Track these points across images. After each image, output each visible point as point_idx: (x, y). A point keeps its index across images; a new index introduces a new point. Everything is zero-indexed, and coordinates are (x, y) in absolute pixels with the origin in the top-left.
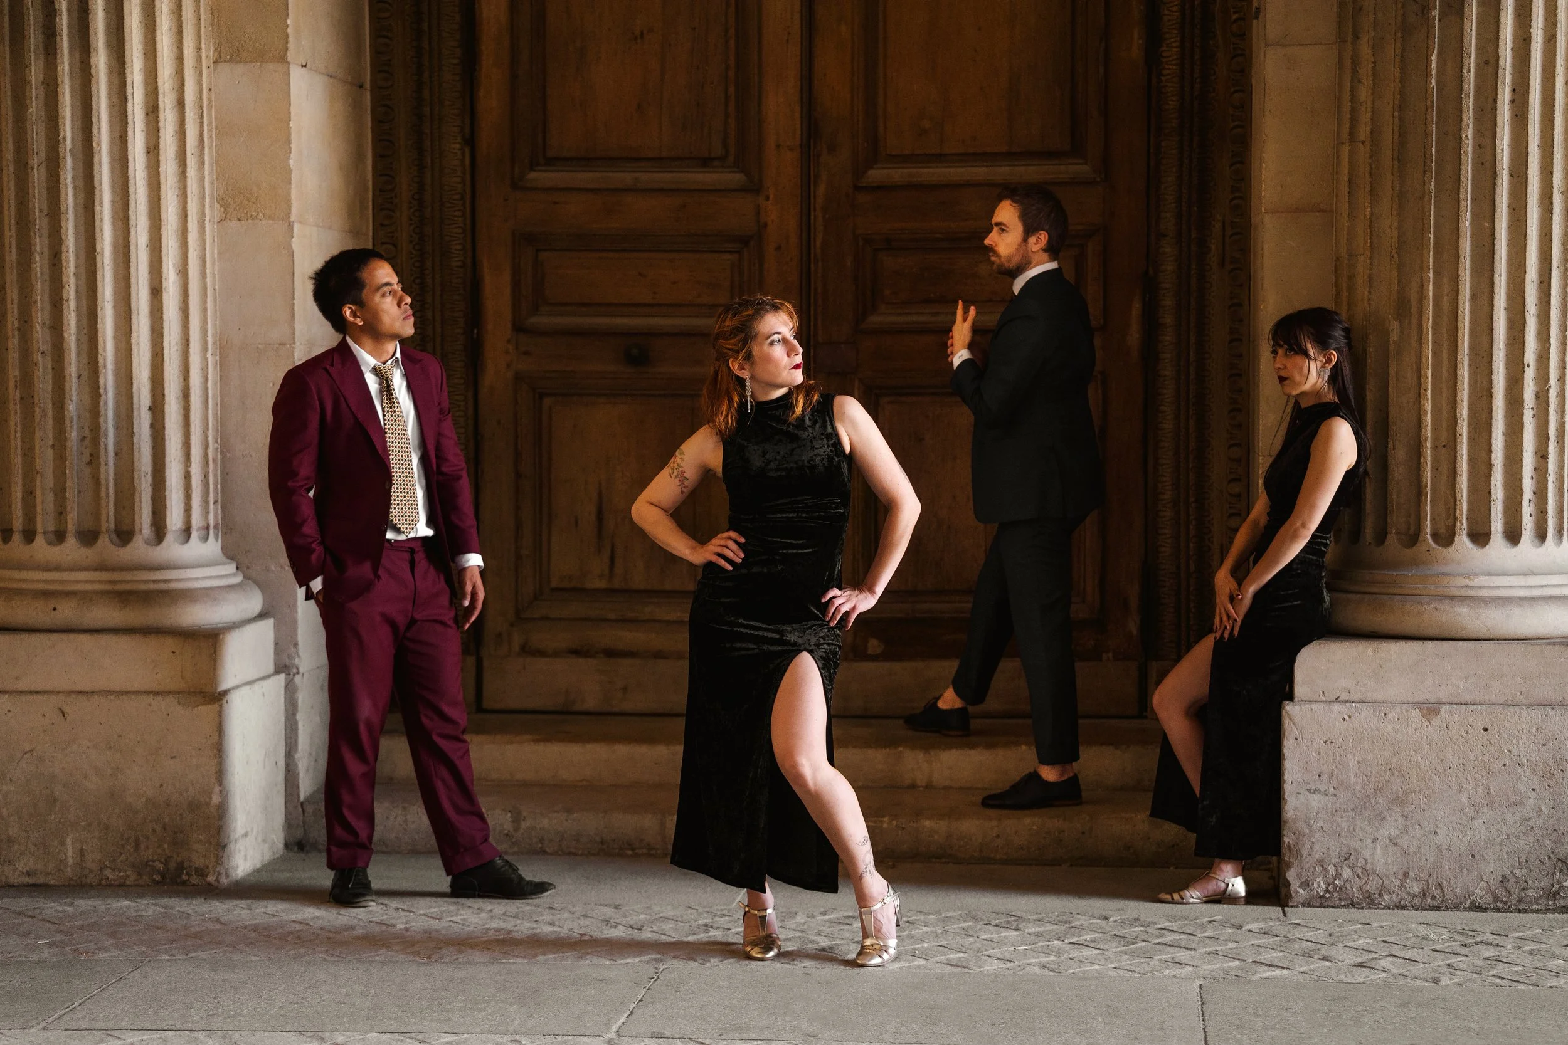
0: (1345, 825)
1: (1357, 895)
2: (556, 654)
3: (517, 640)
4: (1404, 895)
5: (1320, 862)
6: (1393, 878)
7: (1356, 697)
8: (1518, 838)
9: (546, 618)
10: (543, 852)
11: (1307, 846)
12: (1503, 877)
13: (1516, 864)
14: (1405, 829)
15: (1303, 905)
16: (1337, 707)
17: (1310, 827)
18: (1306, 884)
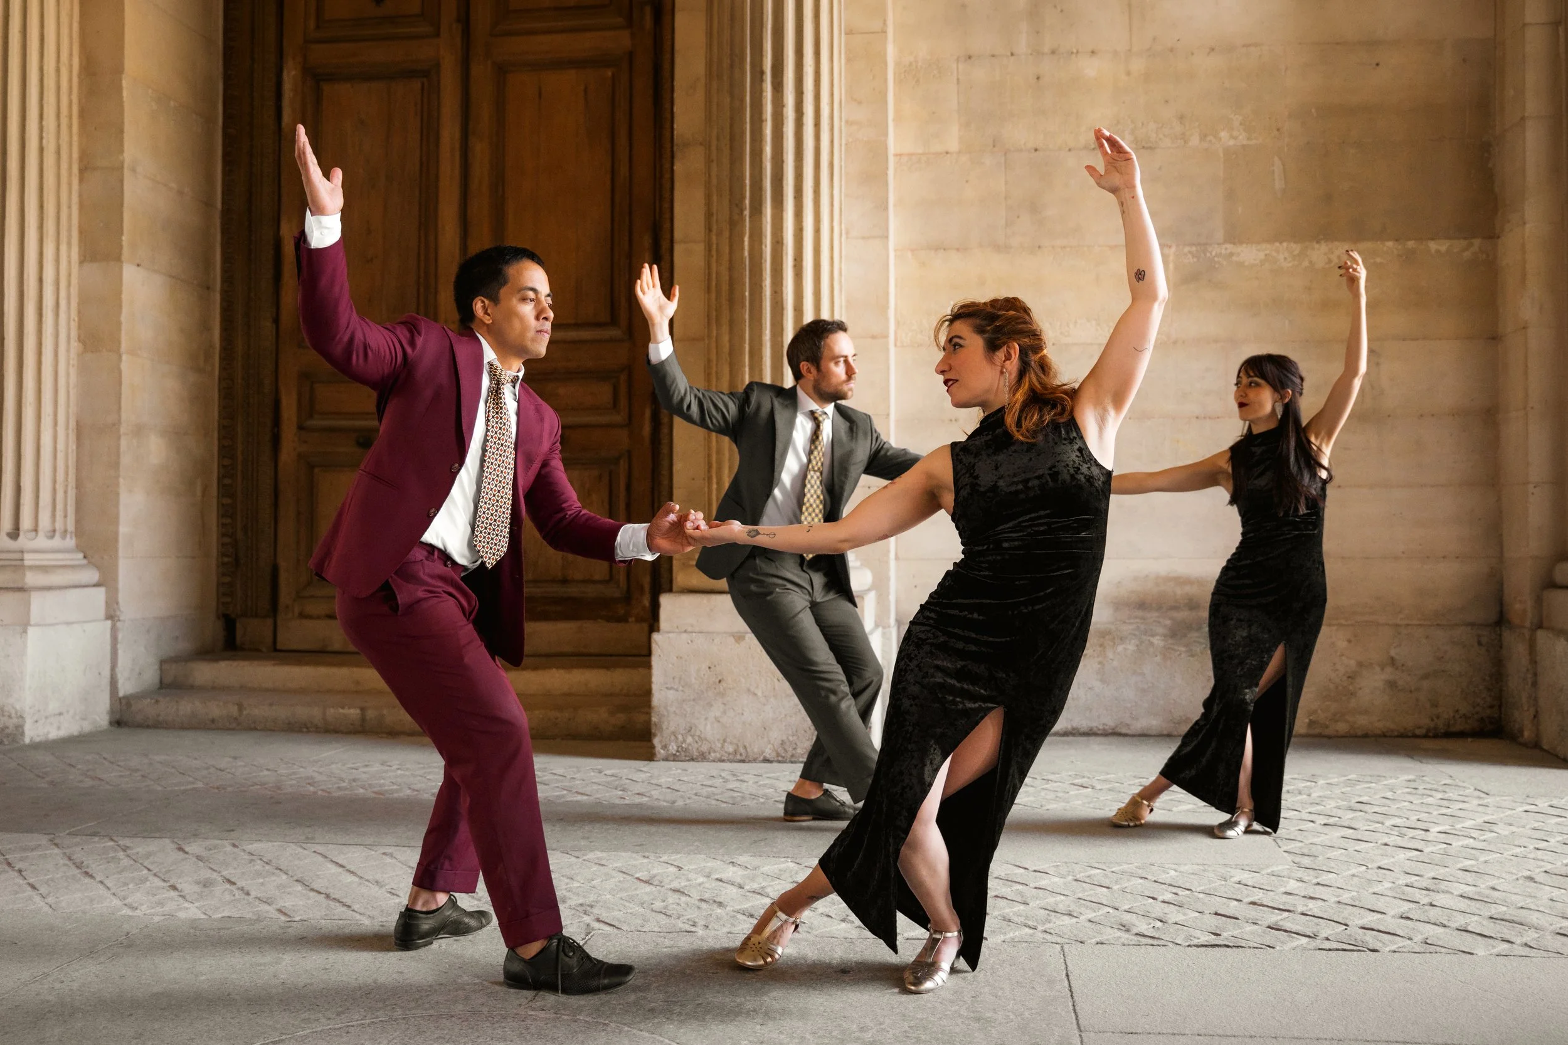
0: (688, 710)
1: (696, 754)
2: (318, 618)
3: (297, 610)
4: (724, 753)
5: (674, 733)
6: (717, 743)
7: (697, 629)
8: (791, 717)
9: (312, 597)
10: (255, 729)
11: (666, 723)
12: (783, 741)
13: (790, 732)
14: (724, 712)
15: (663, 760)
16: (684, 636)
17: (668, 711)
18: (665, 747)
